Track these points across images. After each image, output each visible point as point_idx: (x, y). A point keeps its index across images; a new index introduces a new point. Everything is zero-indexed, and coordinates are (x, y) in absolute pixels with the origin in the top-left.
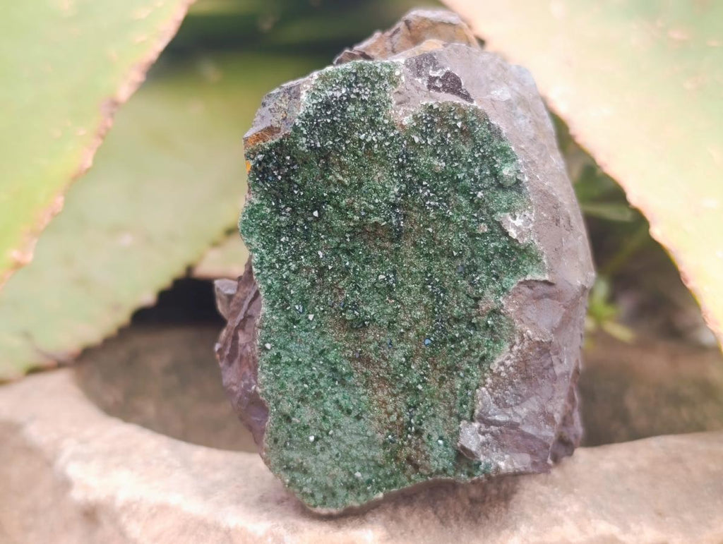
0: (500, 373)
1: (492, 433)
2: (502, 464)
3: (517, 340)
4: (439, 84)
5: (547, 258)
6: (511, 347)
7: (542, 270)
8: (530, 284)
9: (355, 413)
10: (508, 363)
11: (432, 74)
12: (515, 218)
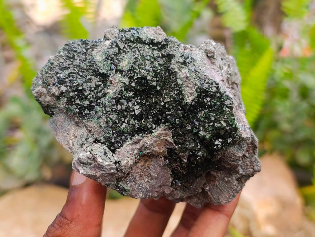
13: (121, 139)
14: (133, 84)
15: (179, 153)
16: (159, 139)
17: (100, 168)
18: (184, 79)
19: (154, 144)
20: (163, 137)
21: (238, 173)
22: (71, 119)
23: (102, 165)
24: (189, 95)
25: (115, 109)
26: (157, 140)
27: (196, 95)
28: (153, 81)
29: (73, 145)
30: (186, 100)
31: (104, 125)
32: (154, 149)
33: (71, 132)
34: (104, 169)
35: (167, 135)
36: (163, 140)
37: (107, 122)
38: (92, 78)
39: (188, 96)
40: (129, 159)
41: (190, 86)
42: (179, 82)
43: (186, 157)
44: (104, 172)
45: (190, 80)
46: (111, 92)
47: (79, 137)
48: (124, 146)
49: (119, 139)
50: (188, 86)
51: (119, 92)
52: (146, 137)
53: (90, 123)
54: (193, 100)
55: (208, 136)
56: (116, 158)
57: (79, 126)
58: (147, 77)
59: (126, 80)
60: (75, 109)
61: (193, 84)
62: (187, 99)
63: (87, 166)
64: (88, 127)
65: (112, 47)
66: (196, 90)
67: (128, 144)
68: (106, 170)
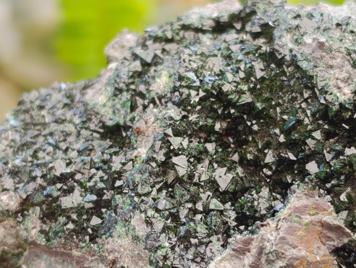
14: (193, 118)
16: (300, 223)
19: (290, 238)
20: (308, 217)
22: (64, 261)
24: (341, 85)
25: (161, 184)
26: (296, 227)
28: (240, 93)
30: (338, 98)
32: (295, 251)
35: (318, 209)
36: (312, 223)
37: (149, 223)
38: (93, 146)
41: (335, 64)
42: (304, 66)
46: (143, 150)
49: (192, 253)
50: (331, 67)
51: (160, 142)
52: (262, 226)
53: (108, 243)
58: (223, 88)
60: (65, 224)
61: (341, 55)
62: (338, 95)
64: (107, 254)
67: (221, 261)
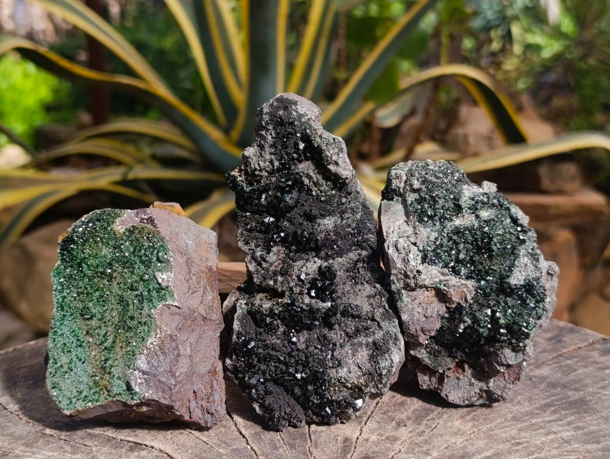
0: (151, 348)
1: (144, 379)
2: (147, 394)
3: (159, 331)
4: (145, 221)
5: (177, 295)
6: (156, 335)
7: (174, 300)
8: (168, 306)
9: (82, 361)
10: (154, 343)
11: (143, 216)
12: (162, 275)
13: (435, 260)
14: (478, 233)
15: (465, 315)
16: (462, 288)
17: (405, 262)
18: (522, 265)
19: (456, 288)
20: (466, 290)
21: (487, 383)
23: (408, 261)
24: (516, 279)
25: (450, 235)
26: (460, 288)
27: (522, 283)
28: (495, 244)
29: (393, 232)
30: (511, 280)
31: (432, 238)
32: (452, 291)
33: (398, 223)
34: (407, 266)
35: (470, 292)
36: (464, 292)
37: (436, 239)
39: (514, 279)
40: (428, 280)
42: (516, 263)
43: (466, 324)
44: (404, 268)
45: (526, 269)
46: (458, 222)
47: (402, 230)
48: (433, 267)
51: (464, 227)
52: (455, 276)
53: (421, 228)
54: (516, 285)
55: (502, 321)
56: (421, 268)
57: (408, 224)
59: (476, 225)
61: (526, 273)
63: (397, 252)
64: (417, 229)
65: (483, 195)
66: (525, 280)
67: (437, 269)
68: (408, 268)
